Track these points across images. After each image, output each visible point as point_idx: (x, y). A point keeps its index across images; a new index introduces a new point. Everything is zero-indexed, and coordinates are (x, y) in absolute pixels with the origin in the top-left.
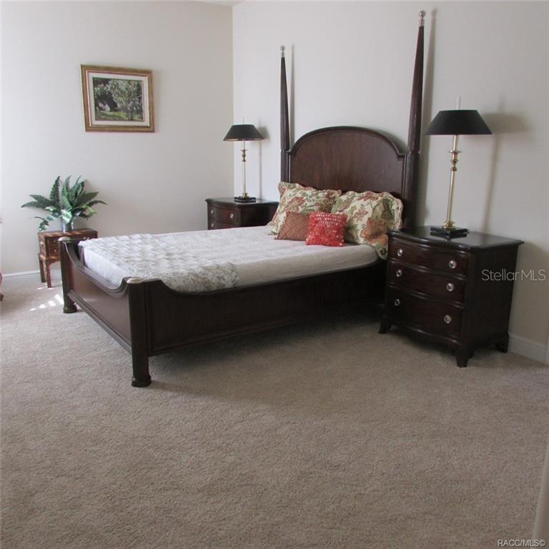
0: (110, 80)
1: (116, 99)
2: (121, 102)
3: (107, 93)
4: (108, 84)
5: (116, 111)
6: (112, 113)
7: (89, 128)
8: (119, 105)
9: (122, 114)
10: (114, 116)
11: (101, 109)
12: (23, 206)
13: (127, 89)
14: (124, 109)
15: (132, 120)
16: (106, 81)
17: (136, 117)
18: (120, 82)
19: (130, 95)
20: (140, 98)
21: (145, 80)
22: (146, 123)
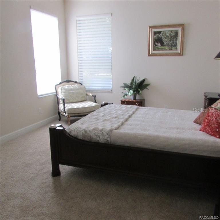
0: (162, 31)
1: (165, 40)
2: (166, 42)
3: (160, 38)
4: (161, 33)
5: (164, 46)
6: (161, 47)
7: (150, 55)
8: (165, 43)
9: (167, 47)
10: (162, 48)
11: (156, 45)
12: (121, 87)
13: (170, 35)
14: (168, 45)
15: (171, 50)
17: (173, 48)
18: (166, 32)
19: (171, 38)
20: (177, 39)
21: (180, 30)
22: (179, 51)
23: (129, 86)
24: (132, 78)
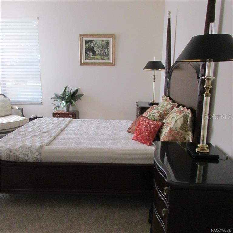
0: (93, 40)
1: (96, 49)
2: (98, 51)
3: (92, 47)
4: (92, 42)
5: (95, 55)
6: (93, 57)
7: (82, 64)
8: (97, 52)
9: (99, 57)
10: (94, 58)
11: (88, 54)
12: (52, 98)
13: (101, 44)
14: (100, 54)
15: (103, 59)
16: (91, 41)
17: (105, 58)
18: (98, 41)
19: (103, 47)
20: (108, 49)
21: (110, 40)
22: (111, 61)
23: (61, 97)
24: (64, 89)
